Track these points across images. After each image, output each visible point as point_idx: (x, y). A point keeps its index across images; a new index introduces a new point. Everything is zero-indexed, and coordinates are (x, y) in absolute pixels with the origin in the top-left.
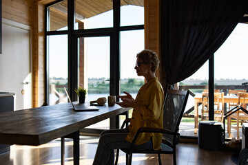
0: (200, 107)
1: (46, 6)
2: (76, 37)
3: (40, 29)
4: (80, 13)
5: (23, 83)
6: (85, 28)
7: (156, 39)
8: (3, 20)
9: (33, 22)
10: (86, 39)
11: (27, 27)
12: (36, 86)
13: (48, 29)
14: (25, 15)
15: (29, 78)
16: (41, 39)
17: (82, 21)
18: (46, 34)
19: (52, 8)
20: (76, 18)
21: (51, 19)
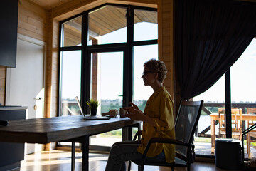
0: (217, 126)
1: (61, 23)
2: (89, 53)
3: (54, 45)
4: (94, 30)
5: (36, 99)
6: (99, 43)
7: (169, 53)
8: (19, 35)
9: (47, 38)
10: (100, 55)
11: (42, 43)
12: (49, 102)
13: (62, 45)
14: (40, 31)
15: (42, 93)
16: (54, 55)
17: (96, 38)
18: (60, 49)
19: (66, 25)
20: (89, 35)
21: (65, 36)
